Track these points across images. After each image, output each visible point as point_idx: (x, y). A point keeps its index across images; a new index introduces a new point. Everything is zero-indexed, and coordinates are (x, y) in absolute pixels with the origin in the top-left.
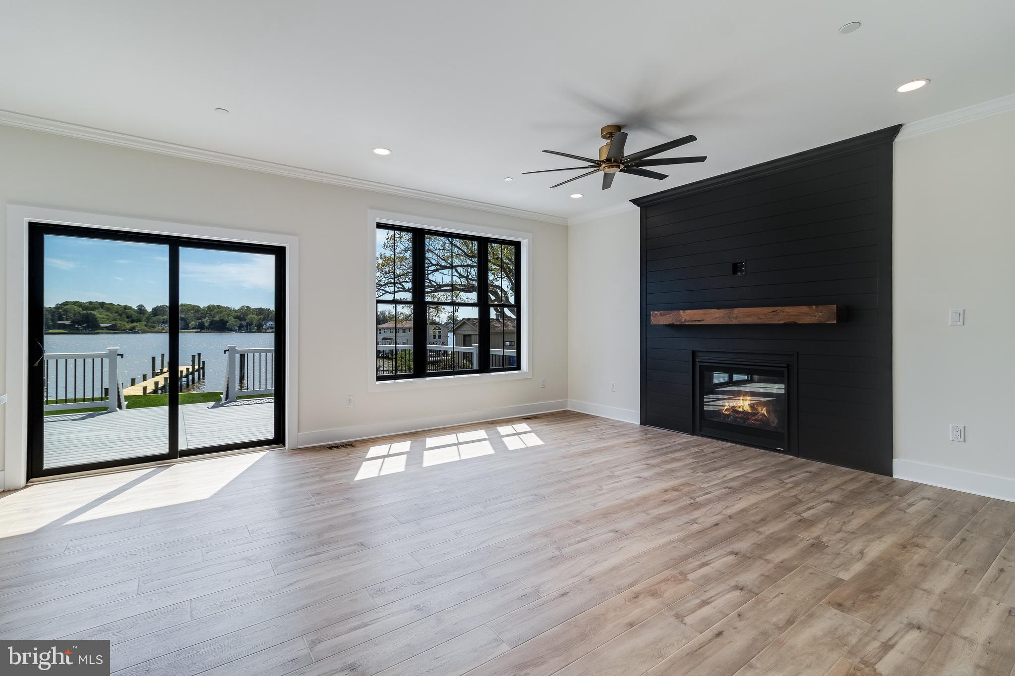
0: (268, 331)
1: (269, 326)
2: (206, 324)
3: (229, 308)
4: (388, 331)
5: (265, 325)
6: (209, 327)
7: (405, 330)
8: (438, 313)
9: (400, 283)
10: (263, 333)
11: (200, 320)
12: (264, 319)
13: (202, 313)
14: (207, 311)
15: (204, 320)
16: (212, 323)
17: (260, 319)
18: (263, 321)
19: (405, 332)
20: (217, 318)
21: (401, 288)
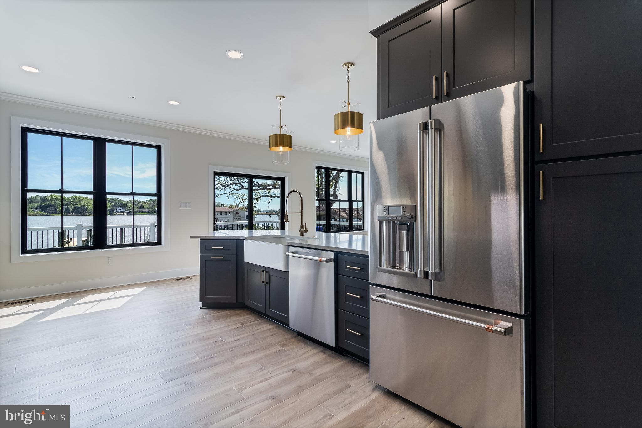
0: (118, 214)
1: (118, 210)
2: (71, 209)
3: (88, 198)
5: (115, 210)
6: (73, 211)
7: (227, 213)
8: (257, 202)
9: (240, 184)
10: (114, 215)
11: (66, 207)
12: (115, 206)
13: (67, 202)
14: (71, 200)
15: (69, 206)
16: (75, 208)
17: (112, 205)
18: (114, 207)
19: (226, 215)
20: (79, 205)
21: (241, 187)
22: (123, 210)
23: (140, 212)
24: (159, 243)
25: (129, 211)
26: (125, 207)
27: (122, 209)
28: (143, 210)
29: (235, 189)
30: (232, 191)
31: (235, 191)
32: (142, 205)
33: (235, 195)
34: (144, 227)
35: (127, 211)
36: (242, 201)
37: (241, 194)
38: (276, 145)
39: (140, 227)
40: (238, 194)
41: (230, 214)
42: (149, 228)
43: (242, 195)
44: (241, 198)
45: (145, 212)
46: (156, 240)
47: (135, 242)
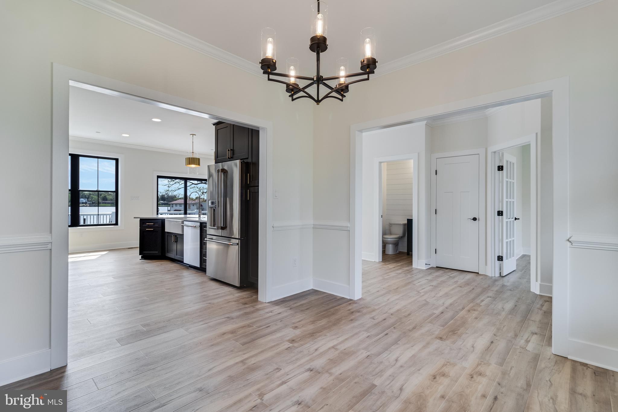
4: (178, 206)
22: (84, 202)
23: (103, 203)
24: (116, 224)
25: (91, 202)
26: (88, 198)
27: (84, 200)
28: (107, 202)
29: (193, 184)
30: (191, 185)
31: (193, 186)
32: (105, 196)
33: (196, 188)
34: (106, 215)
35: (89, 202)
36: (203, 193)
37: (201, 188)
38: (190, 164)
39: (103, 215)
40: (199, 188)
41: (193, 206)
42: (110, 216)
43: (203, 189)
44: (202, 191)
45: (108, 203)
46: (114, 223)
47: (99, 223)
